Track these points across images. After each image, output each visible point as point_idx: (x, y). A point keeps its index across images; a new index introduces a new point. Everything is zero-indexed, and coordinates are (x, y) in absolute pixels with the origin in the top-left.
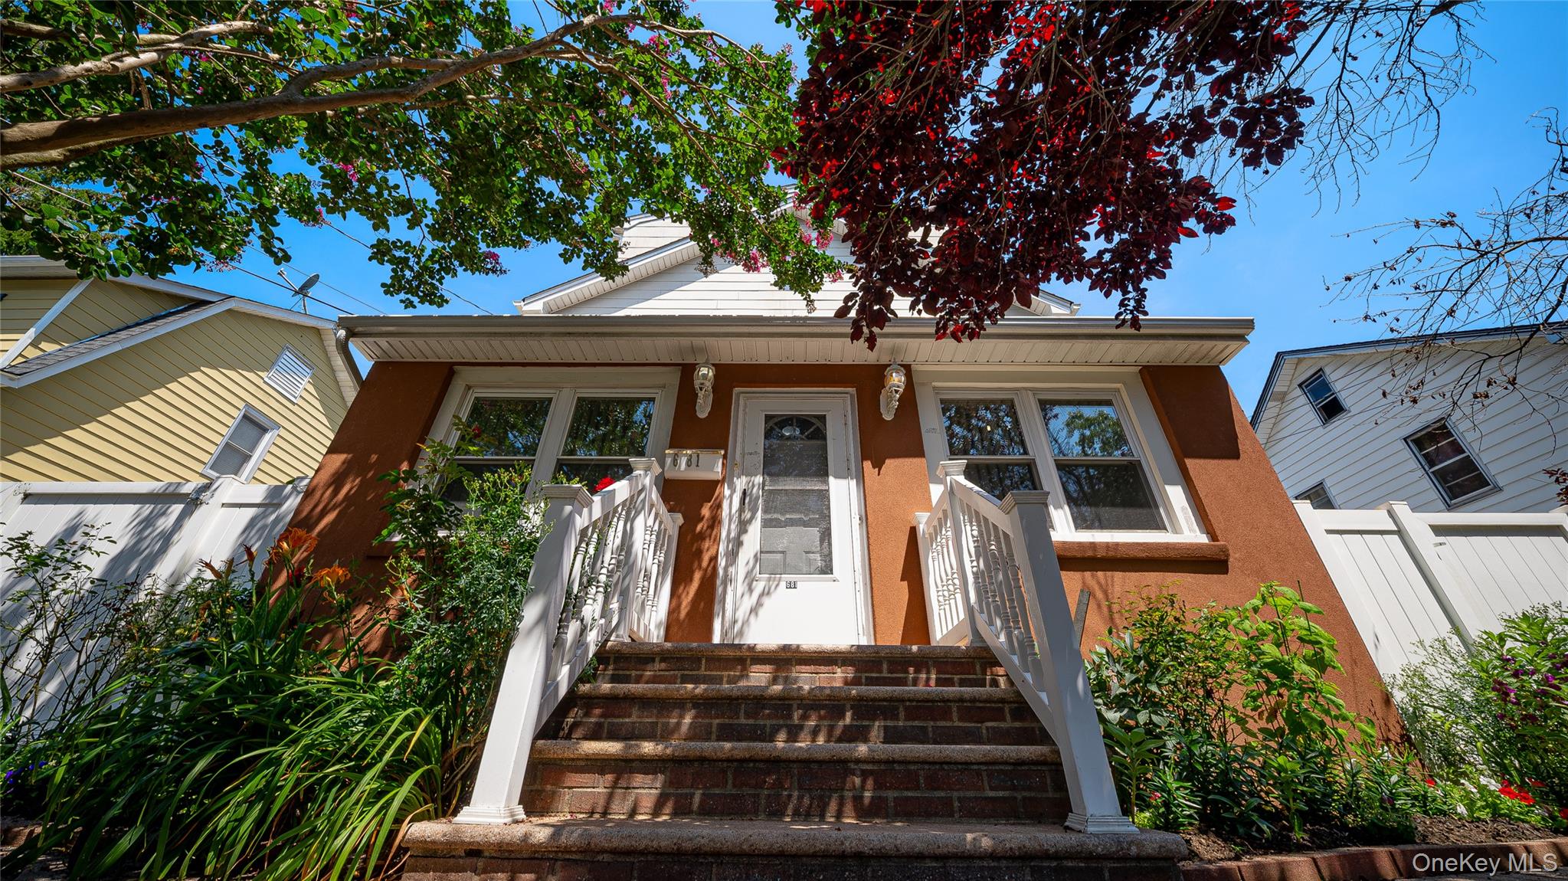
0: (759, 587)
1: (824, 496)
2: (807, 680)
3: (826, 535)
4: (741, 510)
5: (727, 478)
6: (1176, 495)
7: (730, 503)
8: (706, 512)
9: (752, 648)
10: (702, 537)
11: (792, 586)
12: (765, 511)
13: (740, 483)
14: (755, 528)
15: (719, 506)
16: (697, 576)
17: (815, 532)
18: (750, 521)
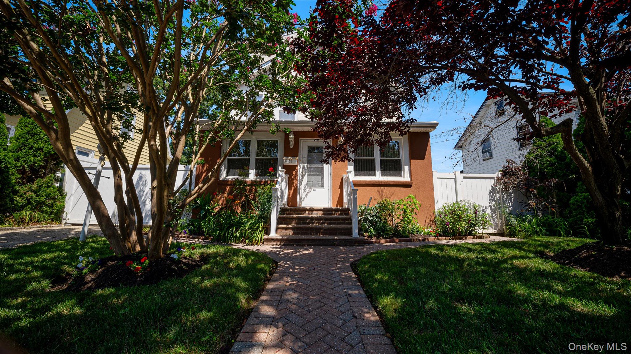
0: (307, 191)
1: (322, 169)
2: (315, 215)
3: (322, 178)
4: (302, 173)
5: (299, 164)
6: (406, 168)
7: (300, 171)
8: (294, 173)
9: (303, 208)
10: (293, 179)
11: (314, 190)
12: (308, 172)
13: (302, 165)
14: (306, 177)
15: (297, 172)
16: (293, 188)
17: (320, 177)
18: (304, 175)
